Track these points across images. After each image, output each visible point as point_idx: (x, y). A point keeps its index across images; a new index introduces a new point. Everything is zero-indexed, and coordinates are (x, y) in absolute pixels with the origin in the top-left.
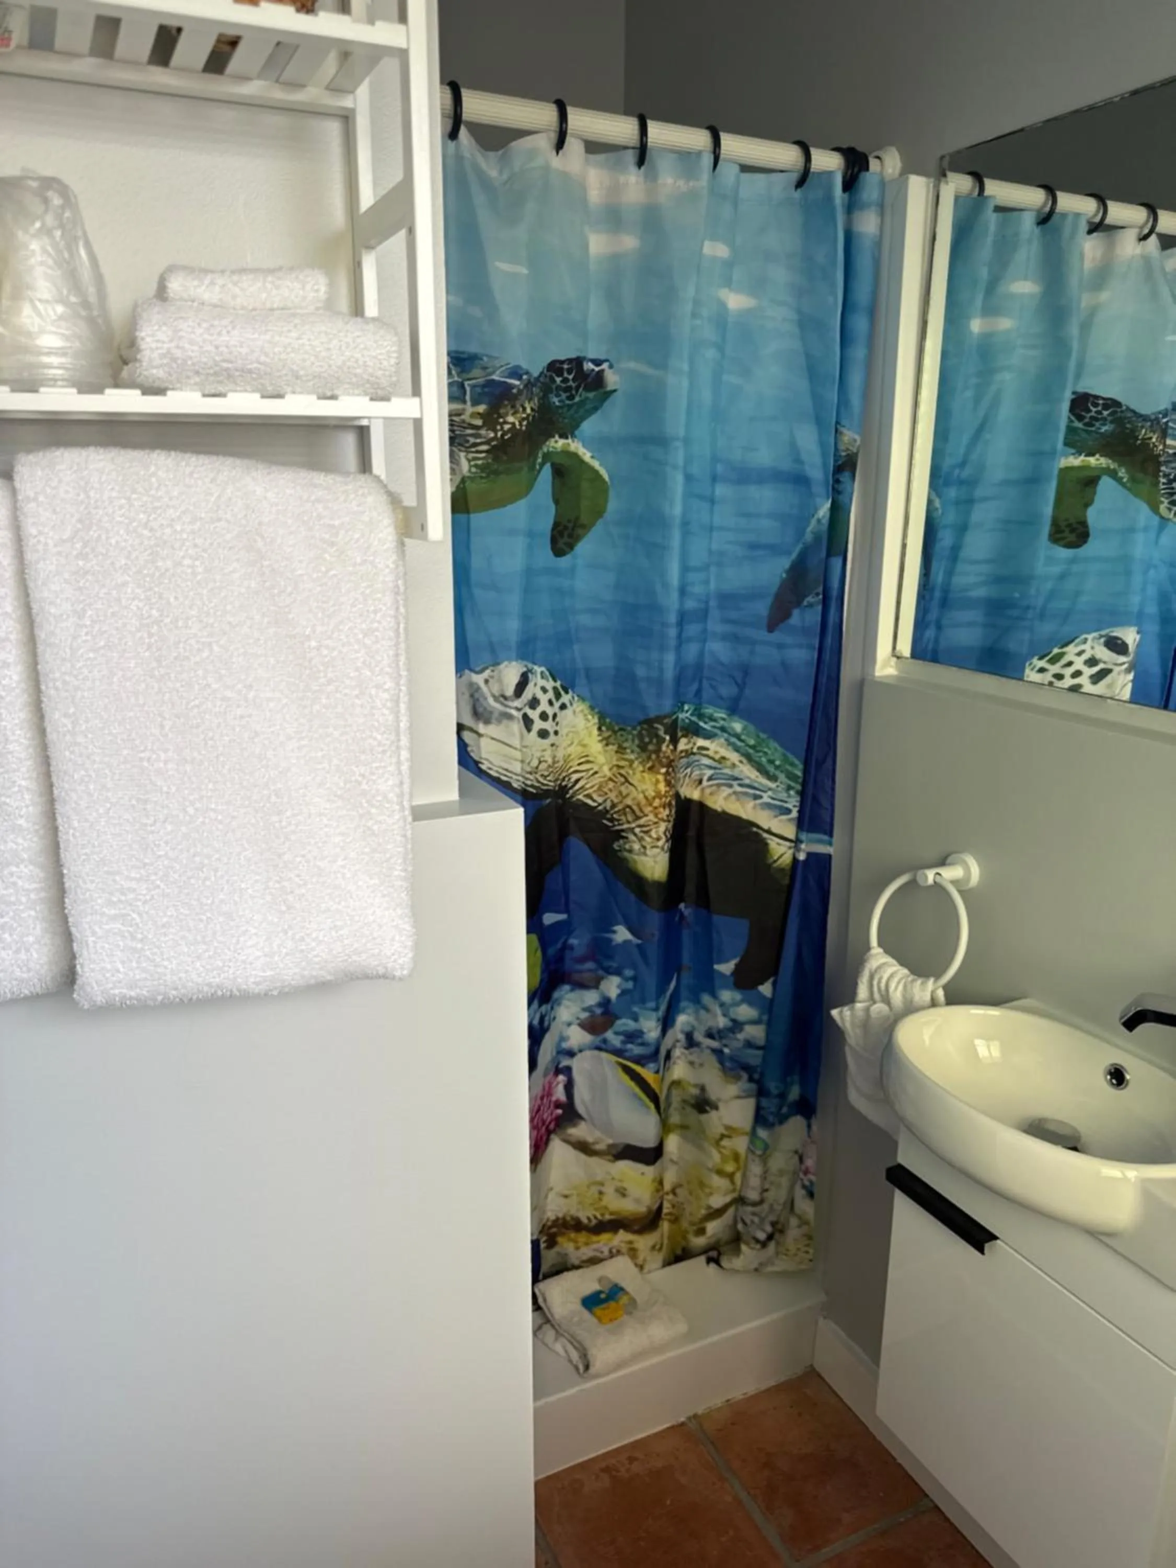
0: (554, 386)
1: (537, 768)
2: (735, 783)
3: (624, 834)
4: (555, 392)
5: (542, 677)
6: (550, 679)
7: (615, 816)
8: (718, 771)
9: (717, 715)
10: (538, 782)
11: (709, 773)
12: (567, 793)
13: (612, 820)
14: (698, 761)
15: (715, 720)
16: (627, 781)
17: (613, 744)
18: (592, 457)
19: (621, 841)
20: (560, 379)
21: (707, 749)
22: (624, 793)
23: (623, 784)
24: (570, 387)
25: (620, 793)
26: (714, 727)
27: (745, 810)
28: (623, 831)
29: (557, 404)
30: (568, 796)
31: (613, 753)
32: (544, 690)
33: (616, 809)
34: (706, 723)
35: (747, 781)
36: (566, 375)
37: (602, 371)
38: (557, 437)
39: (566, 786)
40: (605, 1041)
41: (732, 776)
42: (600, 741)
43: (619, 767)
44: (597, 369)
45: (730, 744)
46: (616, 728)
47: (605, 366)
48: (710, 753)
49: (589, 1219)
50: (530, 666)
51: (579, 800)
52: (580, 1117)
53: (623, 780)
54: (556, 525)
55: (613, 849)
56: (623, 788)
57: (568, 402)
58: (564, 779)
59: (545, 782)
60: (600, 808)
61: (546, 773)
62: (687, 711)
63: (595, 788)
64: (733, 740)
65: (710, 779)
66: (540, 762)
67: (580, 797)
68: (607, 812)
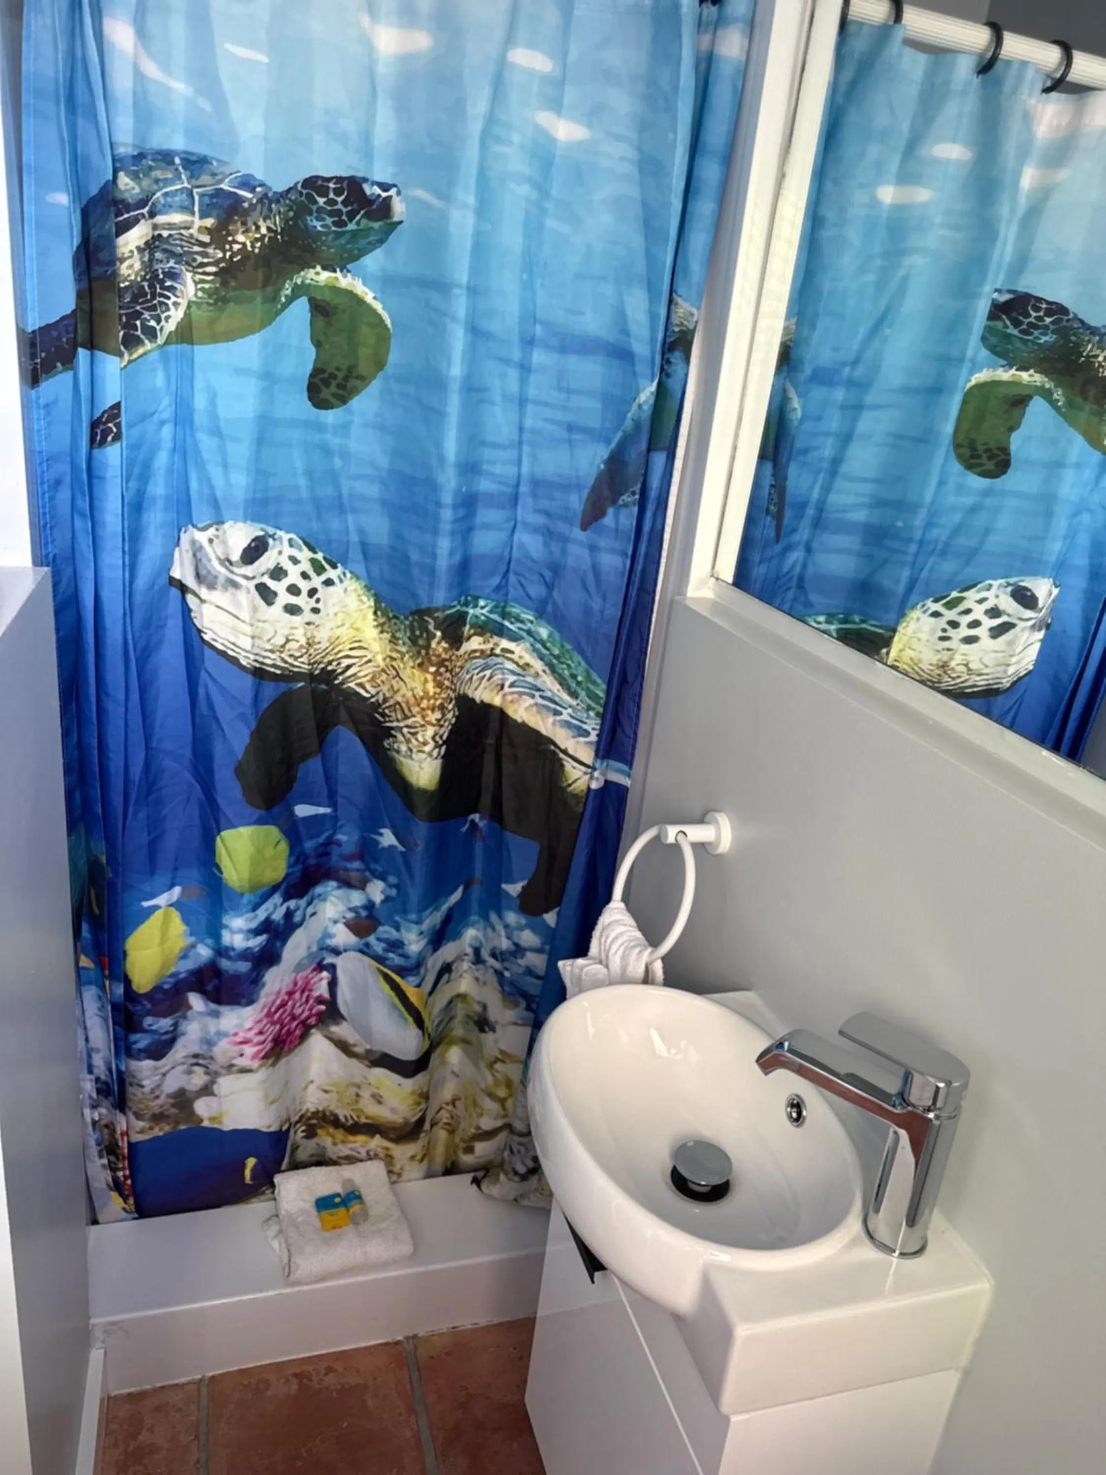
0: (314, 208)
1: (283, 646)
2: (537, 694)
3: (393, 732)
4: (315, 214)
5: (291, 546)
6: (305, 548)
7: (387, 711)
8: (521, 678)
9: (524, 616)
10: (286, 662)
11: (512, 678)
12: (336, 678)
13: (383, 715)
14: (501, 664)
15: (522, 622)
16: (398, 675)
17: (388, 632)
18: (375, 298)
19: (391, 739)
20: (325, 200)
21: (512, 652)
22: (396, 688)
23: (394, 678)
24: (340, 210)
25: (392, 687)
26: (520, 629)
27: (545, 725)
28: (392, 728)
29: (319, 228)
30: (337, 682)
31: (387, 642)
32: (295, 561)
33: (387, 704)
34: (512, 623)
35: (549, 694)
36: (332, 195)
37: (390, 197)
38: (318, 268)
39: (334, 671)
40: (367, 945)
41: (535, 686)
42: (377, 626)
43: (392, 659)
44: (384, 195)
45: (535, 650)
46: (391, 615)
47: (393, 192)
48: (515, 657)
49: (346, 1117)
50: (271, 531)
51: (349, 688)
52: (342, 1017)
53: (394, 673)
54: (316, 372)
55: (383, 747)
56: (394, 682)
57: (334, 228)
58: (330, 663)
59: (296, 663)
60: (373, 700)
61: (297, 654)
62: (482, 608)
63: (369, 678)
64: (538, 646)
65: (512, 685)
66: (288, 641)
67: (352, 685)
68: (380, 705)
